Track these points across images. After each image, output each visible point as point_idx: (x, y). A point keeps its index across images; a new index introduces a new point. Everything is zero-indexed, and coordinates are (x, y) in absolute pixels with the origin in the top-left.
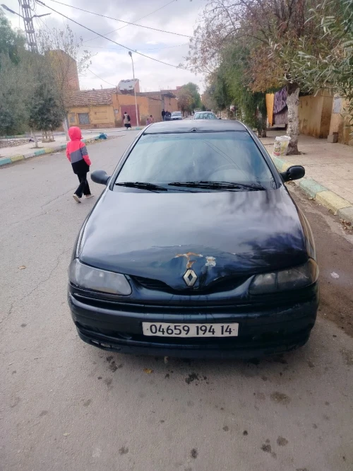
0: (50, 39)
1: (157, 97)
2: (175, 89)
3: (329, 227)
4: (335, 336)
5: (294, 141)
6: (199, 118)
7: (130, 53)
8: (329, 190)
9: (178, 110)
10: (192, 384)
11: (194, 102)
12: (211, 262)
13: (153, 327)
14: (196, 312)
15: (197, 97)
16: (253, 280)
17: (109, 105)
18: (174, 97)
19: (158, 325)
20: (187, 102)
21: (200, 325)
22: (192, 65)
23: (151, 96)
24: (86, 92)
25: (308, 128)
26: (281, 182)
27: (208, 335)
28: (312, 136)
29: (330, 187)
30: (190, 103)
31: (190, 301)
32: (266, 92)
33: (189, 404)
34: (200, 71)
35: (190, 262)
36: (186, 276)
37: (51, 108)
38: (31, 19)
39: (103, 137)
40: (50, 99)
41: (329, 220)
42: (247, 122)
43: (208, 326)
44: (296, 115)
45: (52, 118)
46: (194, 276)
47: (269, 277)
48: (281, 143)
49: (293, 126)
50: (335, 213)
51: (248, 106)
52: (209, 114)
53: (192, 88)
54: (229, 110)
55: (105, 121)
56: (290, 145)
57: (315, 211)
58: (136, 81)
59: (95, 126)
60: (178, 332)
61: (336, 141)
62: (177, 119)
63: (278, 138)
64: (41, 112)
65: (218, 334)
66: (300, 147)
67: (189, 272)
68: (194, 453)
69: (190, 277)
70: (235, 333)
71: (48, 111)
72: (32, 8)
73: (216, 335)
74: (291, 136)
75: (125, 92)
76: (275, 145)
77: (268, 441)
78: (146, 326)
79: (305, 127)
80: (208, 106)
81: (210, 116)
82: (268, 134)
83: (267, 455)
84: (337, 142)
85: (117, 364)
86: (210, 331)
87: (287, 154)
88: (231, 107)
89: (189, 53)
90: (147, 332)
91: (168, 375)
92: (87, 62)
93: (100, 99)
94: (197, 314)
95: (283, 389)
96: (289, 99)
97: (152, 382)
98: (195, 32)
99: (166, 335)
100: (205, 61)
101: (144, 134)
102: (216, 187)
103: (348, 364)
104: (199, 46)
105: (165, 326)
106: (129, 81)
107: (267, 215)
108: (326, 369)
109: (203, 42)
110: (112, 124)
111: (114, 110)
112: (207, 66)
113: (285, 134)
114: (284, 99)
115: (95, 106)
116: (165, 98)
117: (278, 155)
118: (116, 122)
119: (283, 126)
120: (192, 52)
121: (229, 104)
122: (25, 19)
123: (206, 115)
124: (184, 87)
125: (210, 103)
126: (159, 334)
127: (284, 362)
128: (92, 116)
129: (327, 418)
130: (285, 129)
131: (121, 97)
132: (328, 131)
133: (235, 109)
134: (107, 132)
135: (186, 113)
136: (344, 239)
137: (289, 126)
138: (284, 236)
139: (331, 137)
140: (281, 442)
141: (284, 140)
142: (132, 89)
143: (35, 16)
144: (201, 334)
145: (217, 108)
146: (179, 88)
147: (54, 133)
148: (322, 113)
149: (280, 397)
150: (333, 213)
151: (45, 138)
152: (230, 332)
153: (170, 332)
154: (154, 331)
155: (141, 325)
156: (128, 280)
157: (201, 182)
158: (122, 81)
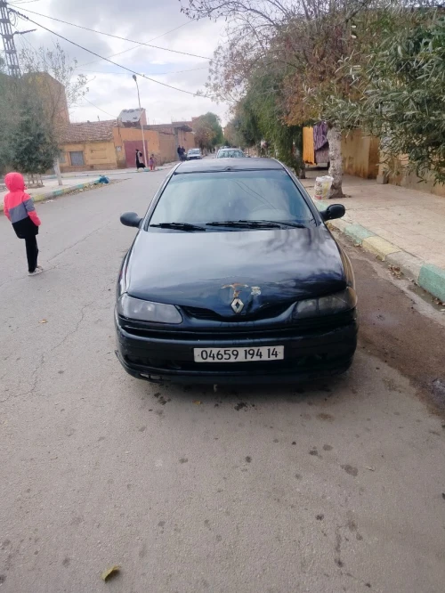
0: (36, 61)
1: (169, 131)
2: (191, 120)
3: (375, 273)
4: (377, 368)
5: (337, 181)
6: (223, 156)
7: (134, 77)
8: (377, 235)
9: (196, 147)
10: (241, 411)
11: (215, 136)
12: (256, 291)
13: (204, 353)
14: (244, 337)
15: (218, 130)
16: (296, 306)
17: (109, 141)
18: (190, 130)
19: (208, 350)
20: (206, 137)
21: (248, 349)
22: (213, 93)
23: (162, 130)
24: (80, 125)
25: (354, 166)
26: (321, 220)
27: (256, 358)
28: (359, 176)
29: (378, 232)
30: (210, 138)
31: (238, 327)
32: (303, 125)
33: (240, 425)
34: (222, 99)
35: (237, 292)
36: (233, 304)
37: (40, 146)
38: (12, 37)
39: (104, 180)
40: (39, 135)
41: (376, 266)
42: (281, 160)
43: (256, 349)
44: (339, 152)
45: (42, 158)
46: (241, 303)
47: (310, 303)
48: (323, 184)
49: (336, 164)
50: (384, 259)
51: (282, 142)
52: (235, 151)
53: (211, 119)
54: (259, 147)
55: (104, 161)
56: (333, 187)
57: (361, 258)
58: (142, 110)
59: (92, 168)
60: (227, 356)
61: (387, 181)
62: (195, 158)
63: (319, 179)
64: (28, 151)
65: (265, 358)
66: (345, 189)
67: (235, 301)
68: (248, 459)
69: (237, 304)
70: (281, 356)
71: (37, 149)
72: (13, 23)
73: (262, 359)
74: (334, 176)
75: (128, 125)
76: (316, 187)
77: (314, 448)
78: (197, 351)
79: (350, 166)
80: (233, 142)
81: (237, 154)
82: (307, 174)
83: (314, 458)
84: (388, 183)
85: (166, 398)
86: (257, 355)
87: (330, 198)
88: (263, 143)
89: (210, 78)
90: (198, 359)
91: (217, 405)
92: (84, 89)
93: (96, 134)
94: (245, 339)
95: (328, 410)
96: (330, 133)
97: (202, 411)
98: (216, 53)
99: (216, 360)
100: (228, 87)
101: (175, 173)
102: (255, 226)
103: (390, 389)
104: (222, 69)
105: (215, 351)
106: (132, 111)
107: (309, 254)
108: (369, 394)
109: (225, 65)
110: (113, 164)
111: (116, 148)
112: (231, 93)
113: (327, 174)
114: (325, 133)
115: (92, 142)
116: (179, 132)
117: (320, 198)
118: (118, 162)
119: (325, 165)
120: (213, 77)
121: (260, 140)
122: (4, 36)
123: (231, 153)
124: (202, 118)
125: (236, 138)
126: (210, 360)
127: (328, 391)
128: (88, 155)
129: (369, 430)
130: (326, 169)
131: (124, 131)
132: (377, 170)
133: (268, 145)
134: (109, 175)
135: (205, 149)
136: (391, 284)
137: (331, 165)
138: (326, 273)
139: (380, 177)
140: (327, 448)
141: (326, 180)
142: (137, 120)
143: (17, 33)
144: (249, 358)
145: (245, 144)
146: (195, 120)
147: (43, 176)
148: (370, 149)
149: (325, 417)
150: (381, 260)
151: (31, 182)
152: (276, 355)
153: (220, 357)
154: (205, 357)
155: (193, 351)
156: (179, 310)
157: (240, 221)
158: (124, 111)
